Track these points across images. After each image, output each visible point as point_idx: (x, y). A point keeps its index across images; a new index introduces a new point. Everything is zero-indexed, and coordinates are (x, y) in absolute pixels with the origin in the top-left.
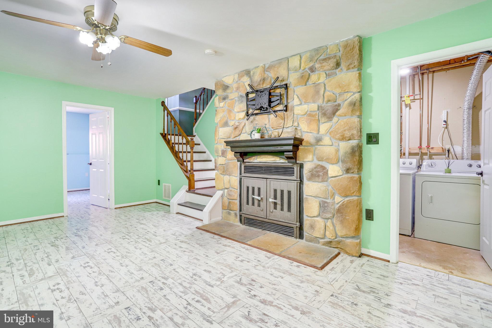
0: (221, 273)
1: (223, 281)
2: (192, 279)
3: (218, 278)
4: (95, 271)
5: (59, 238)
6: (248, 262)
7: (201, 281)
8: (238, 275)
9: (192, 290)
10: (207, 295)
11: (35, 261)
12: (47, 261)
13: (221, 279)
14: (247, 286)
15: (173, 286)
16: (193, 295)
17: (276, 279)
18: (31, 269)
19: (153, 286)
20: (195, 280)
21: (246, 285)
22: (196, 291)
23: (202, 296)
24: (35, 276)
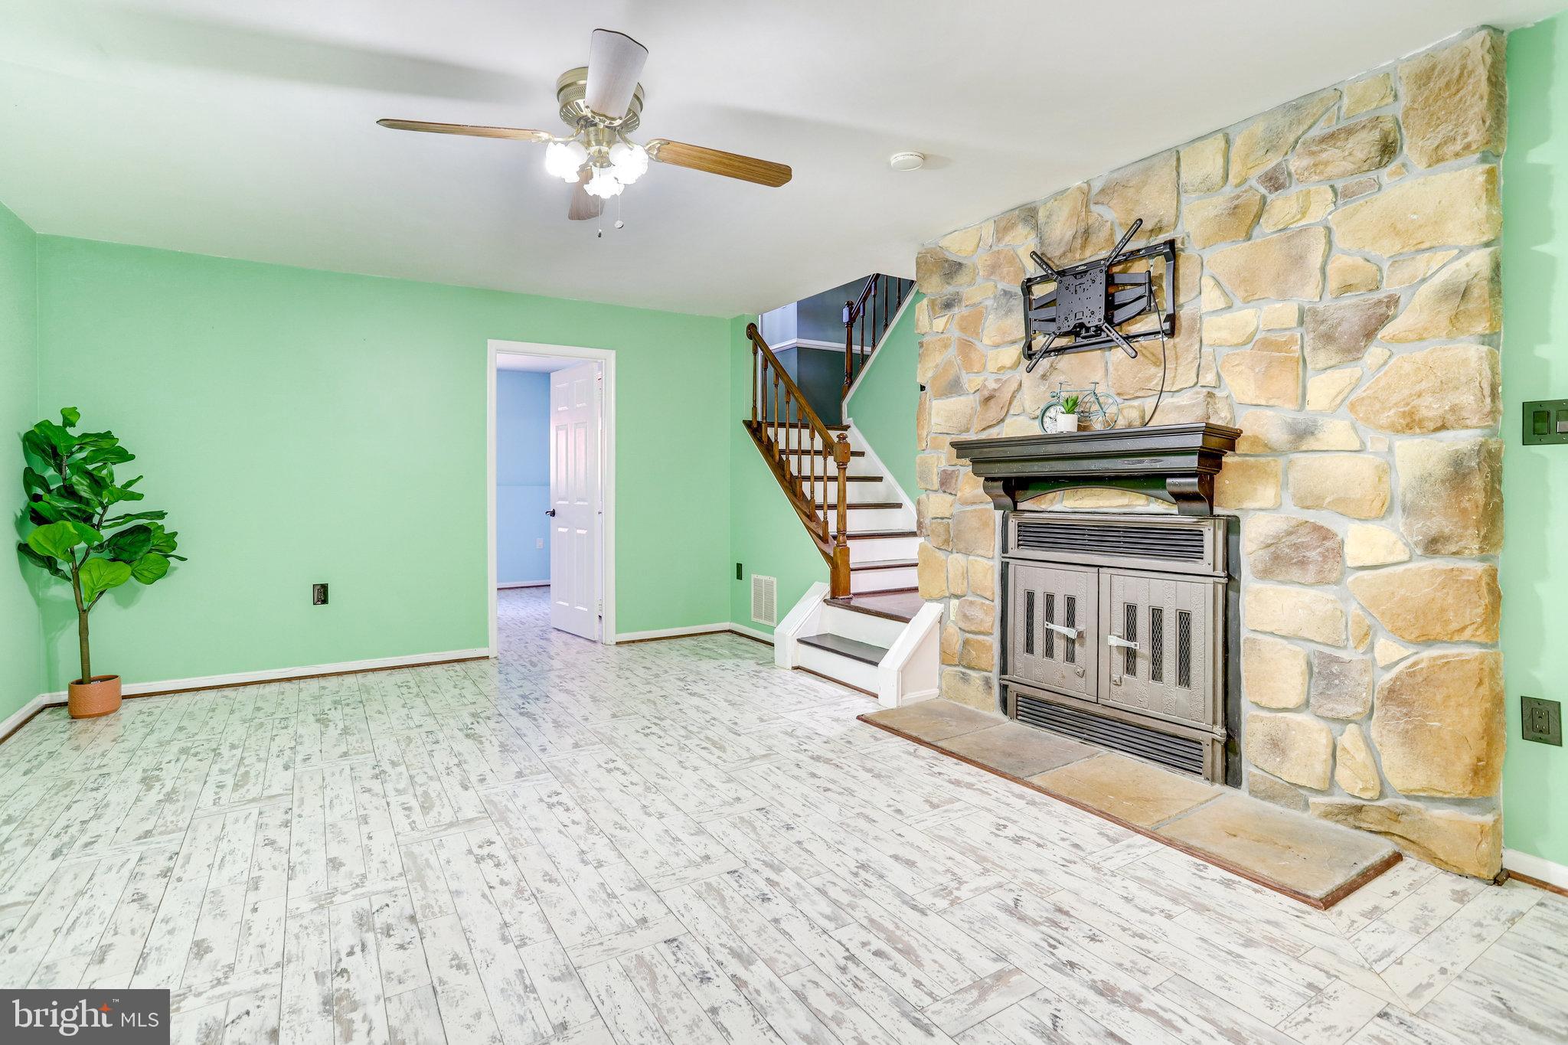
0: (948, 871)
1: (958, 898)
2: (856, 880)
3: (941, 887)
4: (576, 820)
5: (482, 715)
6: (1039, 845)
7: (883, 888)
8: (1005, 887)
9: (859, 914)
10: (906, 938)
11: (431, 773)
12: (459, 777)
13: (951, 893)
14: (1043, 928)
15: (799, 893)
16: (863, 932)
17: (1146, 916)
18: (426, 793)
19: (740, 886)
20: (866, 885)
21: (1036, 923)
22: (872, 921)
23: (891, 939)
24: (433, 813)
